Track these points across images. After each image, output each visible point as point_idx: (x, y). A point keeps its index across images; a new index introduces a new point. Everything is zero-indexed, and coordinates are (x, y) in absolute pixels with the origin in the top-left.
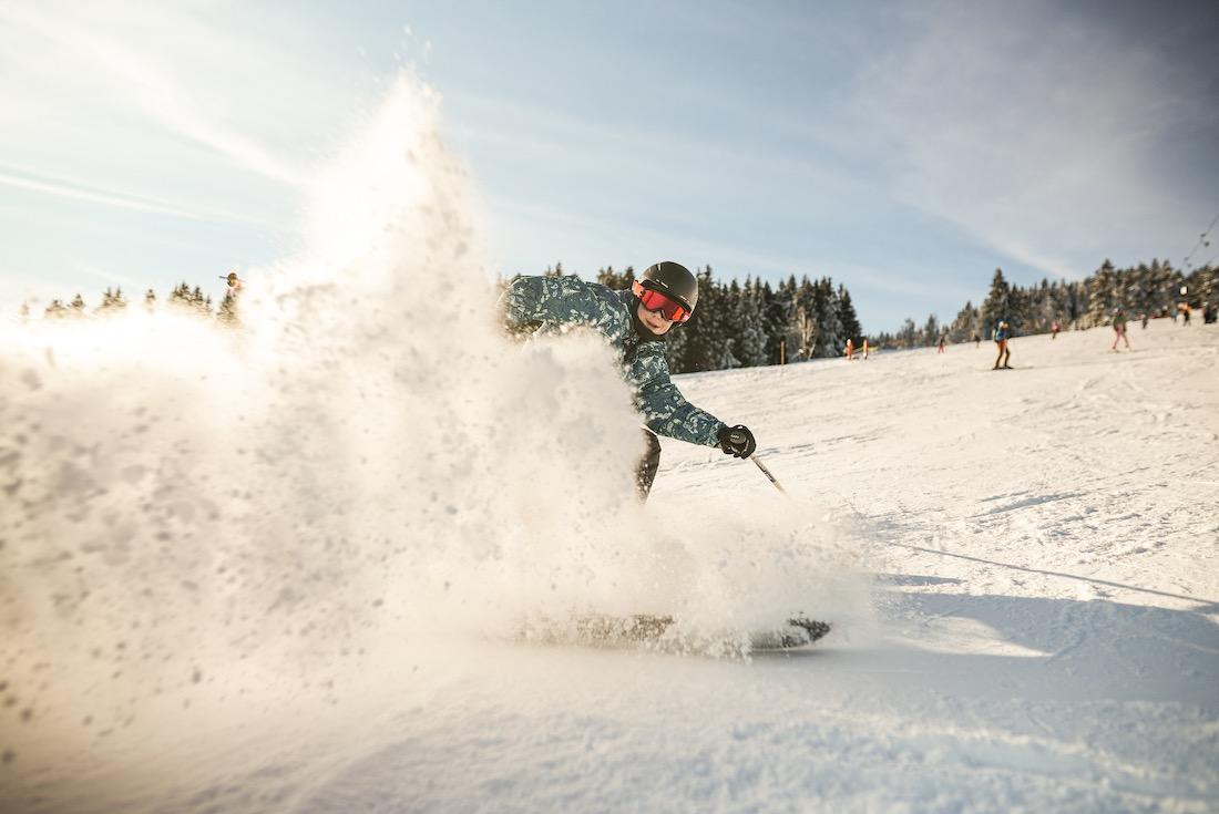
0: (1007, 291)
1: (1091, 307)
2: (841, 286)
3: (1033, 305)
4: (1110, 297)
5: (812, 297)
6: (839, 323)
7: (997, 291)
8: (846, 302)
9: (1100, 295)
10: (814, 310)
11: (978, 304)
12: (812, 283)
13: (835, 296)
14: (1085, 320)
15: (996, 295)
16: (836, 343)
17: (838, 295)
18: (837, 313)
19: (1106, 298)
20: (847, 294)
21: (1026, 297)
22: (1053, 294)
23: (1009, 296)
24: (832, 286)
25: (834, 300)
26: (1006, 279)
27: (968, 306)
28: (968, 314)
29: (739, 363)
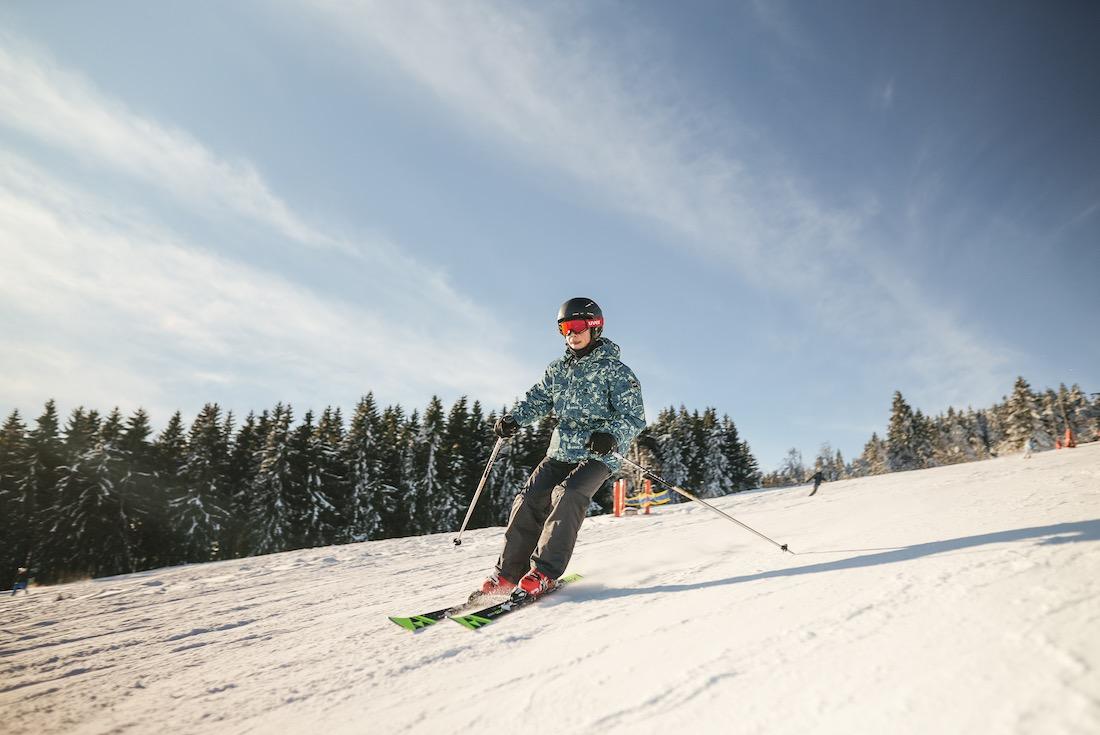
0: (910, 415)
1: (1009, 431)
2: (726, 417)
3: (942, 434)
4: (1031, 419)
5: (690, 429)
6: (724, 458)
7: (898, 416)
8: (732, 435)
9: (1018, 417)
10: (692, 444)
11: (883, 435)
12: (691, 415)
13: (719, 428)
14: (1003, 447)
15: (898, 420)
16: (722, 481)
17: (723, 426)
18: (721, 446)
19: (1024, 419)
20: (732, 426)
21: (933, 427)
22: (961, 422)
23: (913, 421)
24: (717, 417)
25: (716, 432)
26: (907, 403)
27: (875, 437)
28: (874, 445)
29: (600, 508)
